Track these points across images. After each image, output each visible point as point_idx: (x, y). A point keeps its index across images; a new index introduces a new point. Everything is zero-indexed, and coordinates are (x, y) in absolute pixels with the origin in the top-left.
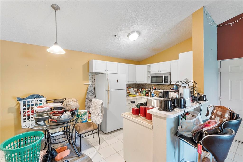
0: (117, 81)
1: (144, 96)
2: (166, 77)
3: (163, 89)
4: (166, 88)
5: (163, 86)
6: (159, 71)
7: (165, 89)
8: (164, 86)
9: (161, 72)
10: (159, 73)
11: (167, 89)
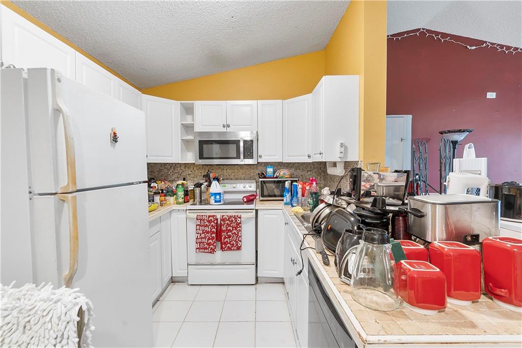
0: (115, 138)
1: (178, 203)
2: (249, 145)
3: (225, 177)
4: (233, 174)
5: (225, 171)
6: (224, 126)
7: (232, 177)
8: (228, 170)
9: (229, 130)
10: (224, 130)
11: (236, 177)
